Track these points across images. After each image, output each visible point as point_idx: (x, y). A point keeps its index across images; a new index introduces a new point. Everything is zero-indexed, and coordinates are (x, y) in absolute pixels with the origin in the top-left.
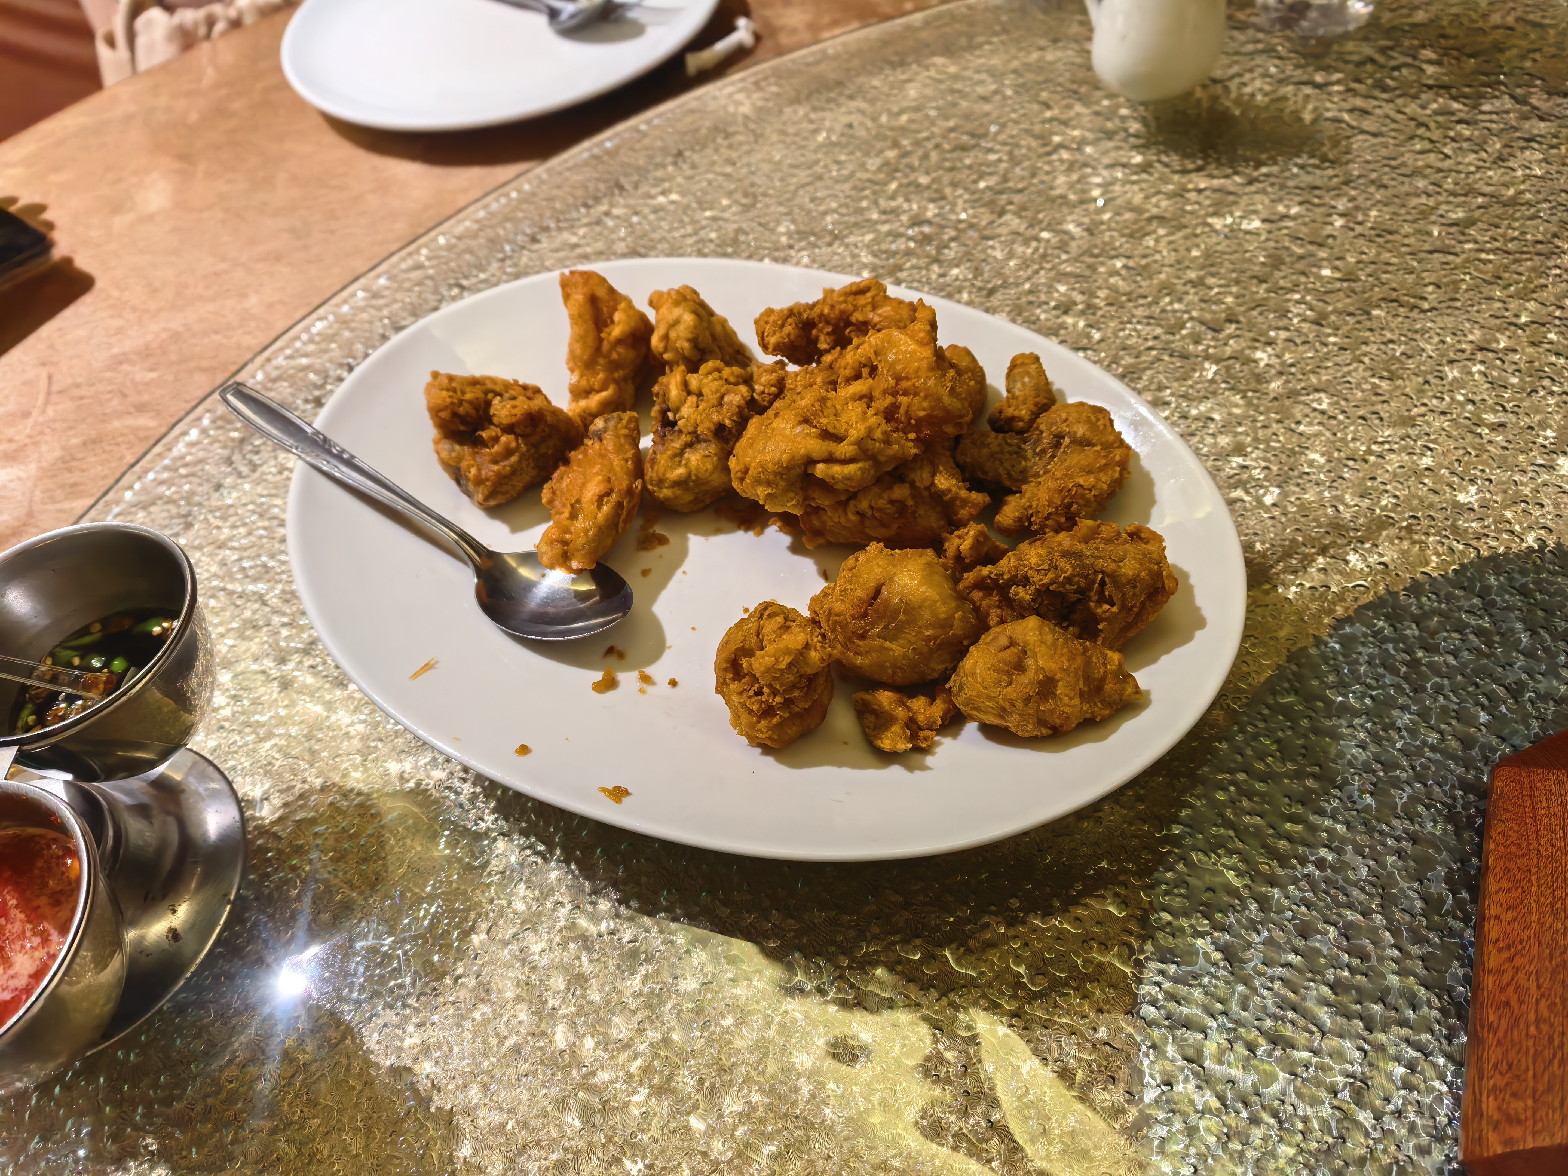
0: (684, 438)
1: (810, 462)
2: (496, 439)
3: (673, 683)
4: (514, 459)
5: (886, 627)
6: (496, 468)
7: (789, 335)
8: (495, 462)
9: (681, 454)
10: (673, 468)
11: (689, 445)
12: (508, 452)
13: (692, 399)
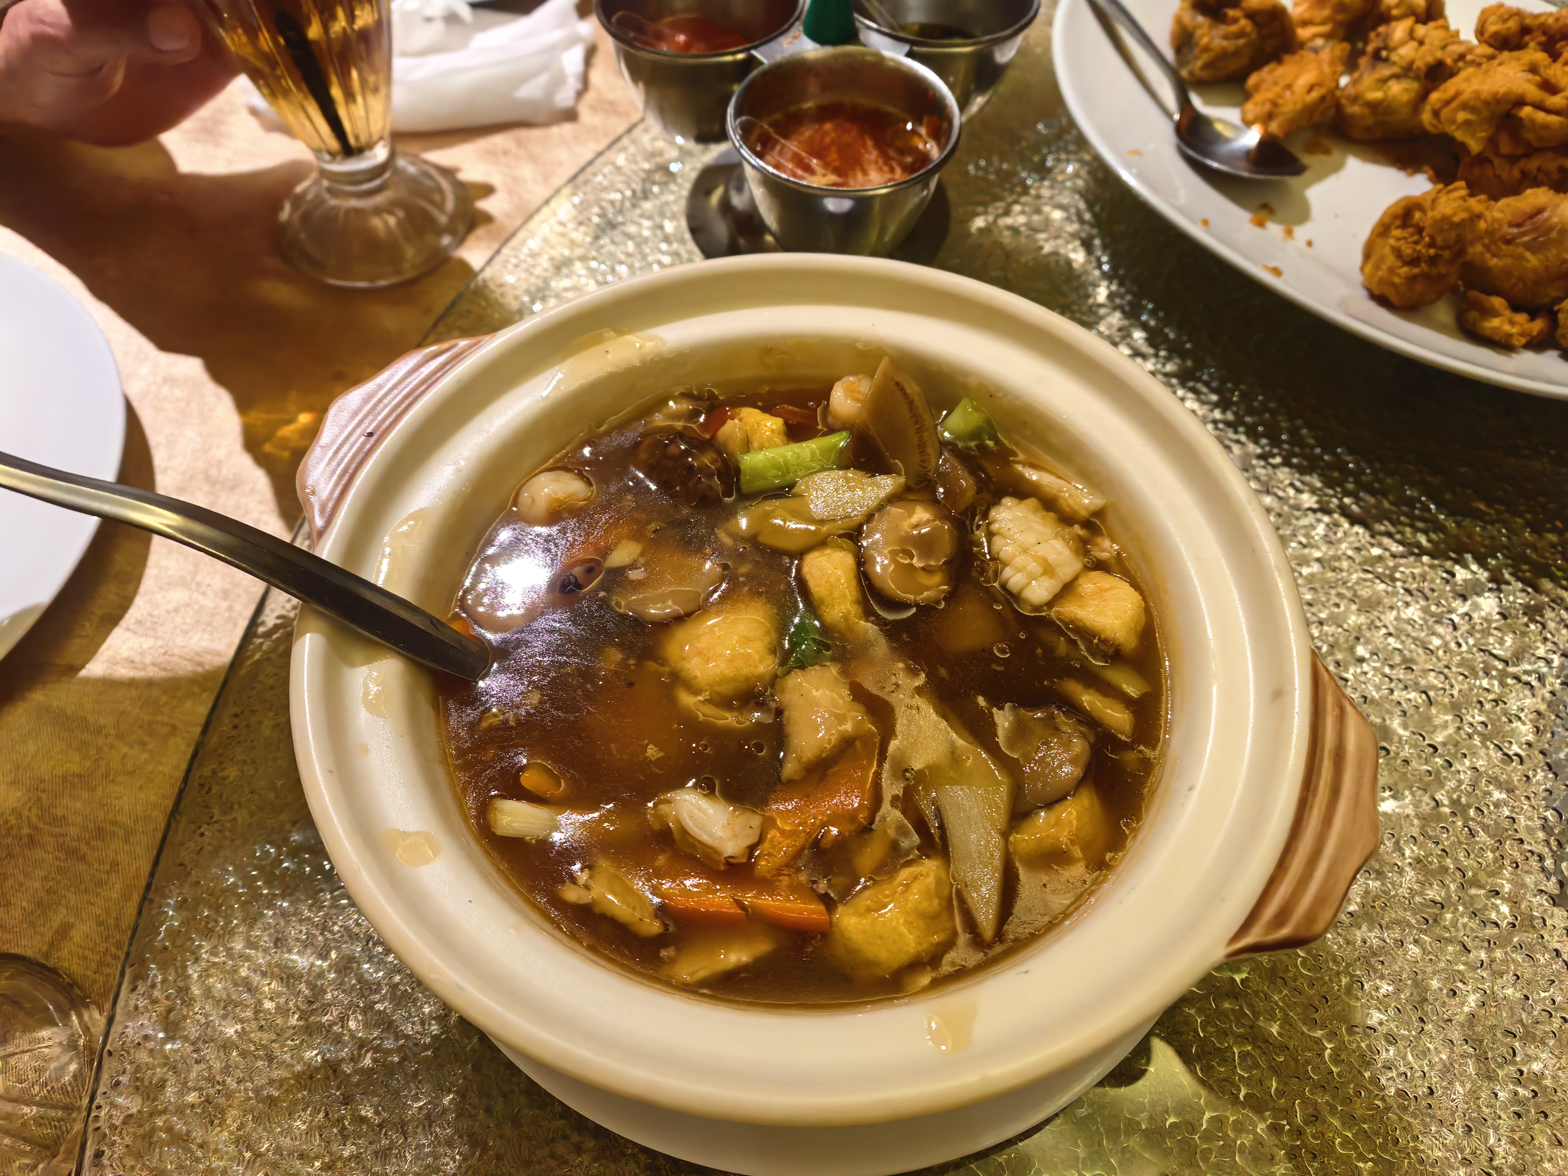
0: (1395, 70)
1: (1521, 102)
2: (1235, 21)
3: (1310, 244)
4: (1241, 42)
5: (1534, 239)
6: (1225, 43)
7: (1509, 29)
8: (1226, 37)
9: (1384, 81)
10: (1373, 89)
11: (1396, 77)
12: (1241, 34)
13: (1413, 44)
